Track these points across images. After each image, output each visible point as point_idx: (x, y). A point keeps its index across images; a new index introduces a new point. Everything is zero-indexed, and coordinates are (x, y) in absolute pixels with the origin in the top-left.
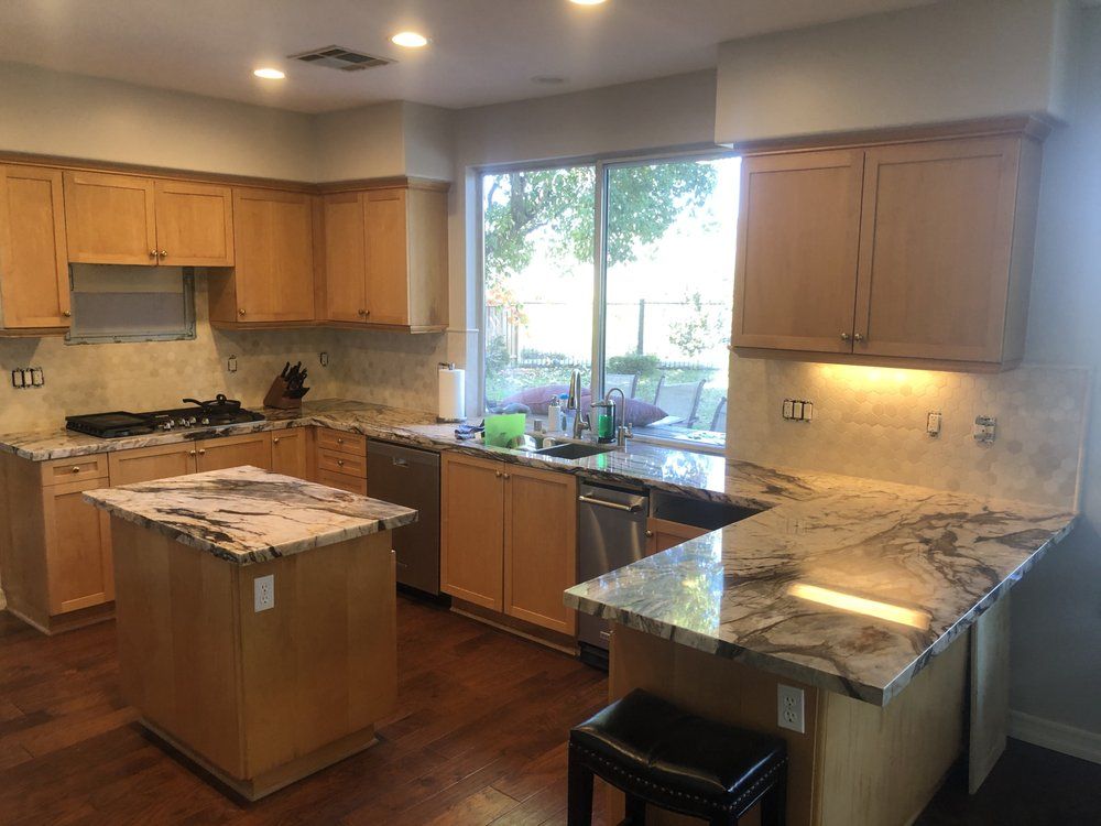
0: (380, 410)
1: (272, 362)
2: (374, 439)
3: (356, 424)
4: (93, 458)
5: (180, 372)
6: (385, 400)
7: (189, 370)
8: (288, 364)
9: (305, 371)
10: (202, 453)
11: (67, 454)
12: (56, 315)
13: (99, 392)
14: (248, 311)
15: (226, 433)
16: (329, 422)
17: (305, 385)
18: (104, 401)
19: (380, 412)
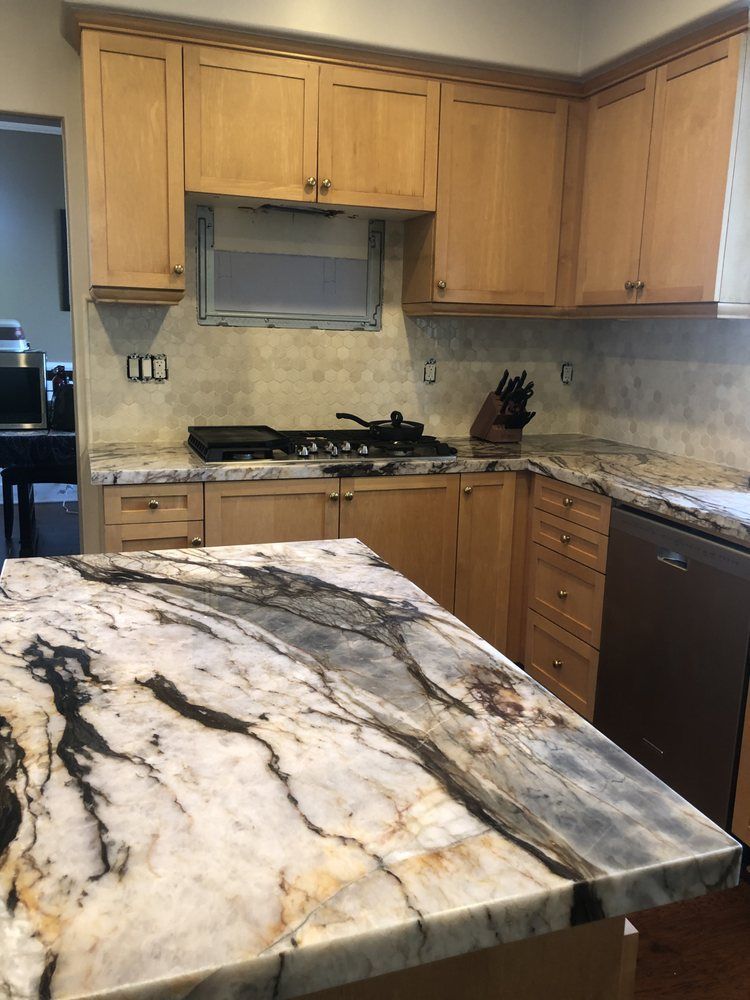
0: (644, 457)
1: (486, 371)
2: (626, 507)
3: (597, 477)
4: (181, 490)
5: (354, 377)
6: (654, 441)
7: (368, 376)
8: (506, 374)
9: (531, 385)
10: (349, 498)
11: (141, 479)
12: (163, 272)
13: (239, 396)
14: (451, 285)
15: (389, 471)
16: (553, 468)
17: (529, 409)
18: (247, 410)
19: (643, 459)
